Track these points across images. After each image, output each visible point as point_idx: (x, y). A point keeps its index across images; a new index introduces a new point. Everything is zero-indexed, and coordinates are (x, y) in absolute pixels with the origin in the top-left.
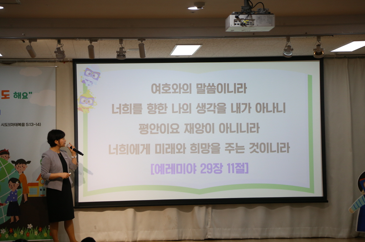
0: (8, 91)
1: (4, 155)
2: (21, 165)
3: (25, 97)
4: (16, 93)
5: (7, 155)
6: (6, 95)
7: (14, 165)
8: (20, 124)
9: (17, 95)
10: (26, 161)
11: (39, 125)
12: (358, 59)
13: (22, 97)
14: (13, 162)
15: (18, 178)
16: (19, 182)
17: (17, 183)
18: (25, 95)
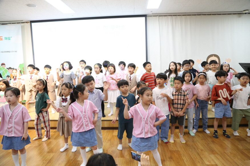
0: (2, 37)
1: (3, 66)
2: (10, 70)
3: (9, 39)
4: (5, 37)
5: (4, 65)
6: (1, 39)
7: (8, 70)
8: (8, 52)
9: (6, 38)
10: (12, 68)
11: (16, 52)
12: (164, 17)
13: (8, 39)
14: (7, 68)
15: (9, 75)
16: (10, 77)
17: (9, 77)
18: (9, 38)
